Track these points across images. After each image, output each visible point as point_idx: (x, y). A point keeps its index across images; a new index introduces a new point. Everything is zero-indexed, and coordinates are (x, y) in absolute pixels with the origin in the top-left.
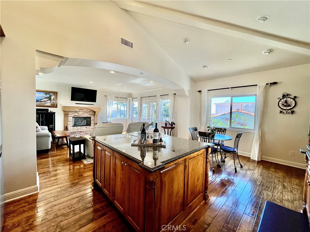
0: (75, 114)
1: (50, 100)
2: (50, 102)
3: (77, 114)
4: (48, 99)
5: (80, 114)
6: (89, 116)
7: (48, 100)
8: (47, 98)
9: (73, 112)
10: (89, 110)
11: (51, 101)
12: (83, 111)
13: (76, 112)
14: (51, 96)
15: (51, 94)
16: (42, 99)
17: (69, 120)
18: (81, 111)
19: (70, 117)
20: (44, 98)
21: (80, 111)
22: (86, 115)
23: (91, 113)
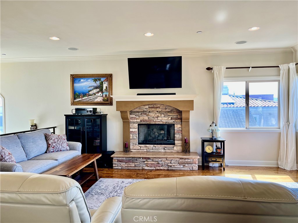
0: (141, 118)
1: (101, 90)
2: (101, 95)
3: (146, 118)
4: (98, 90)
5: (151, 118)
6: (171, 122)
7: (98, 92)
8: (96, 88)
9: (138, 112)
10: (169, 107)
11: (102, 93)
12: (158, 109)
13: (144, 113)
14: (102, 82)
15: (102, 79)
16: (91, 90)
17: (131, 130)
18: (153, 109)
19: (134, 123)
20: (93, 88)
21: (151, 110)
22: (164, 119)
23: (175, 115)
